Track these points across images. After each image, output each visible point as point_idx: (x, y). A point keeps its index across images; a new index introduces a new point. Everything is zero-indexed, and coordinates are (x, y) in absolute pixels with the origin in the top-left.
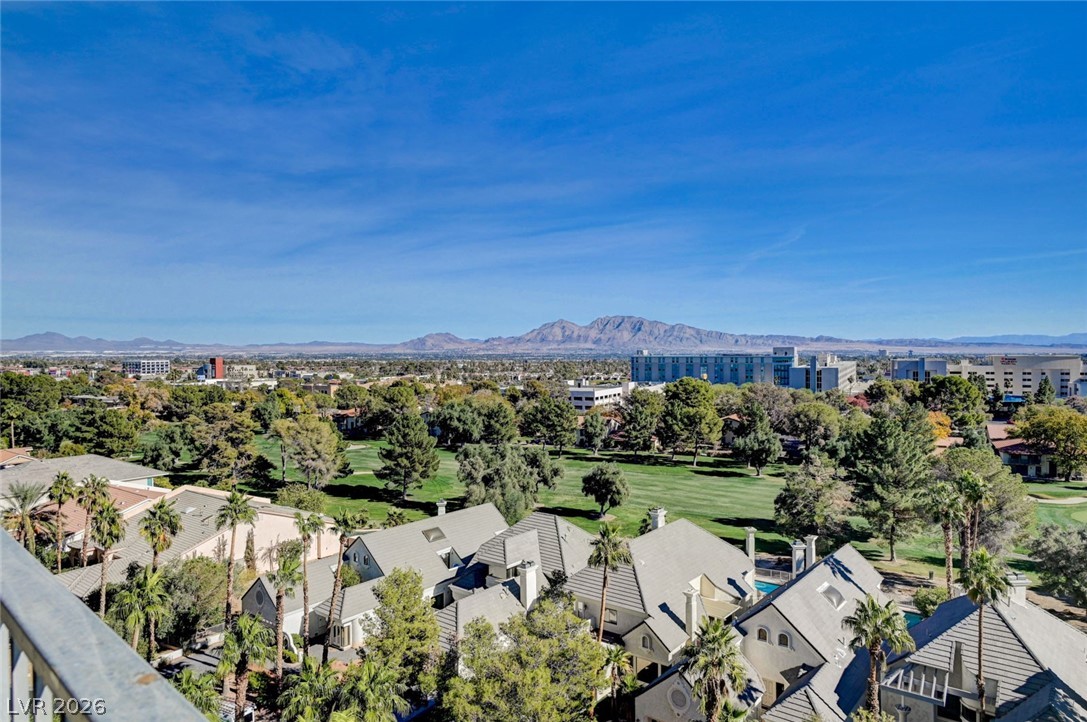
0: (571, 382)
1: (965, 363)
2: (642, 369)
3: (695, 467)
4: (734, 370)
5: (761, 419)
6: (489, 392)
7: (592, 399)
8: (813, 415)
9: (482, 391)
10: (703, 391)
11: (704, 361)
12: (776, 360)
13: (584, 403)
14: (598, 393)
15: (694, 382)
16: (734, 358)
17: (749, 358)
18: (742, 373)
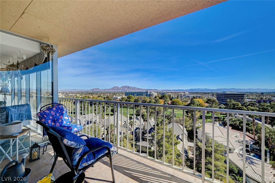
0: (115, 96)
1: (170, 93)
2: (126, 94)
3: (130, 108)
4: (140, 94)
5: (139, 101)
6: (101, 97)
7: (117, 98)
8: (146, 100)
9: (100, 97)
10: (132, 97)
11: (136, 93)
12: (146, 93)
13: (116, 99)
14: (118, 98)
15: (131, 95)
16: (140, 92)
17: (142, 92)
18: (141, 94)
